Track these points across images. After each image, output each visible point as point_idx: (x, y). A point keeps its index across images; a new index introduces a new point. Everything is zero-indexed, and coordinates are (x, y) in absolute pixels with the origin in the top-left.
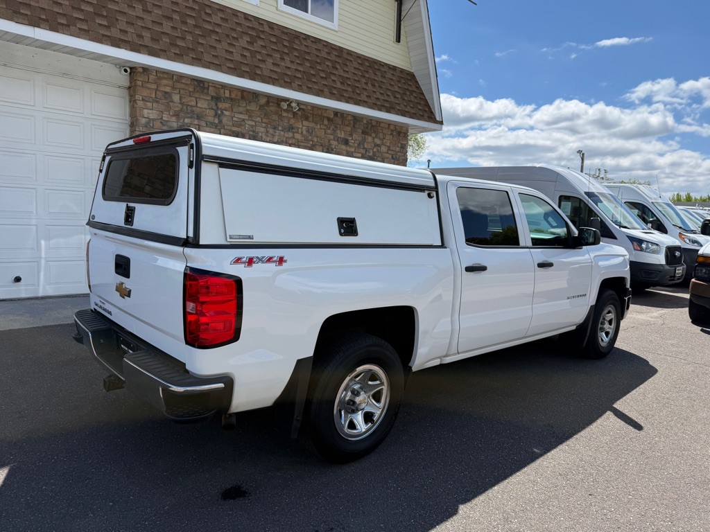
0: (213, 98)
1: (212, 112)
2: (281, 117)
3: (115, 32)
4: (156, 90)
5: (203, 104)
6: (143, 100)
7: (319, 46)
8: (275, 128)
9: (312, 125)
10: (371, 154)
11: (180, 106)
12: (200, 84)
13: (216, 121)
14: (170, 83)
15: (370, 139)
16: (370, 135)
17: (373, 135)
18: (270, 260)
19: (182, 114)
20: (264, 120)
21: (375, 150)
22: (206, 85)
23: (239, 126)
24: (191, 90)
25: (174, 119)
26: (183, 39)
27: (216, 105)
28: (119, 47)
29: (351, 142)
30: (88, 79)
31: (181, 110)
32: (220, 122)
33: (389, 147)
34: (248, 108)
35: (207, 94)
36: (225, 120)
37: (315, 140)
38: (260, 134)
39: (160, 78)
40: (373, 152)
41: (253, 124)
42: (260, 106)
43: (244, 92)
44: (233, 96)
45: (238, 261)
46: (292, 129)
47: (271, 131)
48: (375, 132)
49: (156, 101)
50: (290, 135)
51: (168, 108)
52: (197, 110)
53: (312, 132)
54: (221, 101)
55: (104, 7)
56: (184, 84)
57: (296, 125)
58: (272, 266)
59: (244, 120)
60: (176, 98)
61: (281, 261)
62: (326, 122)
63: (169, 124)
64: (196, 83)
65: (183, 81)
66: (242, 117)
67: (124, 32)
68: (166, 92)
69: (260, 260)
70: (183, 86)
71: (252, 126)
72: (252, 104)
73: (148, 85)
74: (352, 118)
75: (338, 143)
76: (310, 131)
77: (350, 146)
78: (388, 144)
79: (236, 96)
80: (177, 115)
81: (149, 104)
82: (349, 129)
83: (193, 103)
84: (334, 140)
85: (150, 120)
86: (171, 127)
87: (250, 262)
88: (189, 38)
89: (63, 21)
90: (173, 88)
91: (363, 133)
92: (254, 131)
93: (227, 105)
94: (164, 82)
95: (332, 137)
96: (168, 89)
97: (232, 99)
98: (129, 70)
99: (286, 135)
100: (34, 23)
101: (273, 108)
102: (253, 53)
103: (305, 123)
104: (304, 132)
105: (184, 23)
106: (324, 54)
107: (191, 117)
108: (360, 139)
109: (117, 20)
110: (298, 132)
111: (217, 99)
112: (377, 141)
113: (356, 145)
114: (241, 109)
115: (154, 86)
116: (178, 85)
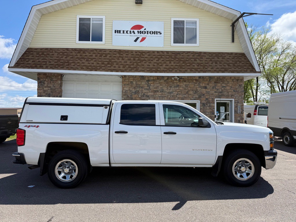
0: (147, 81)
1: (147, 85)
2: (173, 83)
3: (112, 68)
4: (128, 81)
5: (143, 83)
6: (124, 85)
7: (189, 54)
8: (171, 87)
9: (188, 83)
10: (221, 91)
11: (136, 85)
12: (143, 77)
13: (148, 88)
14: (133, 78)
15: (219, 85)
16: (219, 83)
17: (221, 83)
18: (34, 126)
19: (136, 87)
20: (166, 85)
21: (222, 89)
22: (144, 77)
23: (156, 88)
24: (139, 79)
25: (134, 89)
26: (133, 65)
27: (148, 83)
28: (113, 72)
29: (208, 87)
30: (112, 82)
31: (136, 86)
32: (149, 88)
33: (231, 87)
34: (160, 82)
35: (145, 80)
36: (151, 87)
37: (189, 89)
38: (165, 90)
39: (129, 78)
40: (222, 90)
41: (162, 87)
42: (165, 80)
43: (158, 77)
44: (154, 79)
45: (26, 126)
46: (178, 86)
47: (169, 88)
48: (222, 81)
49: (128, 84)
50: (178, 88)
51: (132, 86)
52: (141, 85)
53: (188, 86)
54: (150, 81)
55: (110, 61)
56: (137, 78)
57: (180, 84)
58: (35, 128)
59: (158, 86)
60: (134, 83)
61: (38, 126)
62: (195, 81)
63: (132, 91)
64: (141, 77)
65: (137, 77)
66: (158, 85)
67: (115, 67)
68: (131, 82)
69: (32, 126)
70: (137, 79)
71: (161, 88)
72: (161, 80)
73: (126, 80)
74: (209, 78)
75: (201, 89)
76: (187, 86)
77: (208, 89)
78: (231, 86)
79: (155, 78)
80: (135, 88)
81: (126, 86)
82: (207, 82)
83: (140, 83)
84: (199, 87)
85: (126, 90)
86: (133, 92)
87: (29, 126)
88: (135, 64)
89: (98, 68)
90: (134, 80)
91: (215, 82)
92: (162, 89)
93: (152, 82)
94: (131, 78)
95: (198, 86)
96: (132, 81)
97: (154, 80)
98: (121, 77)
99: (176, 89)
100: (91, 70)
101: (170, 80)
102: (158, 64)
103: (184, 83)
104: (184, 87)
105: (134, 60)
106: (191, 57)
107: (139, 88)
108: (214, 85)
109: (113, 64)
110: (181, 87)
111: (148, 81)
112: (224, 85)
113: (211, 88)
114: (157, 83)
115: (127, 80)
116: (135, 79)
